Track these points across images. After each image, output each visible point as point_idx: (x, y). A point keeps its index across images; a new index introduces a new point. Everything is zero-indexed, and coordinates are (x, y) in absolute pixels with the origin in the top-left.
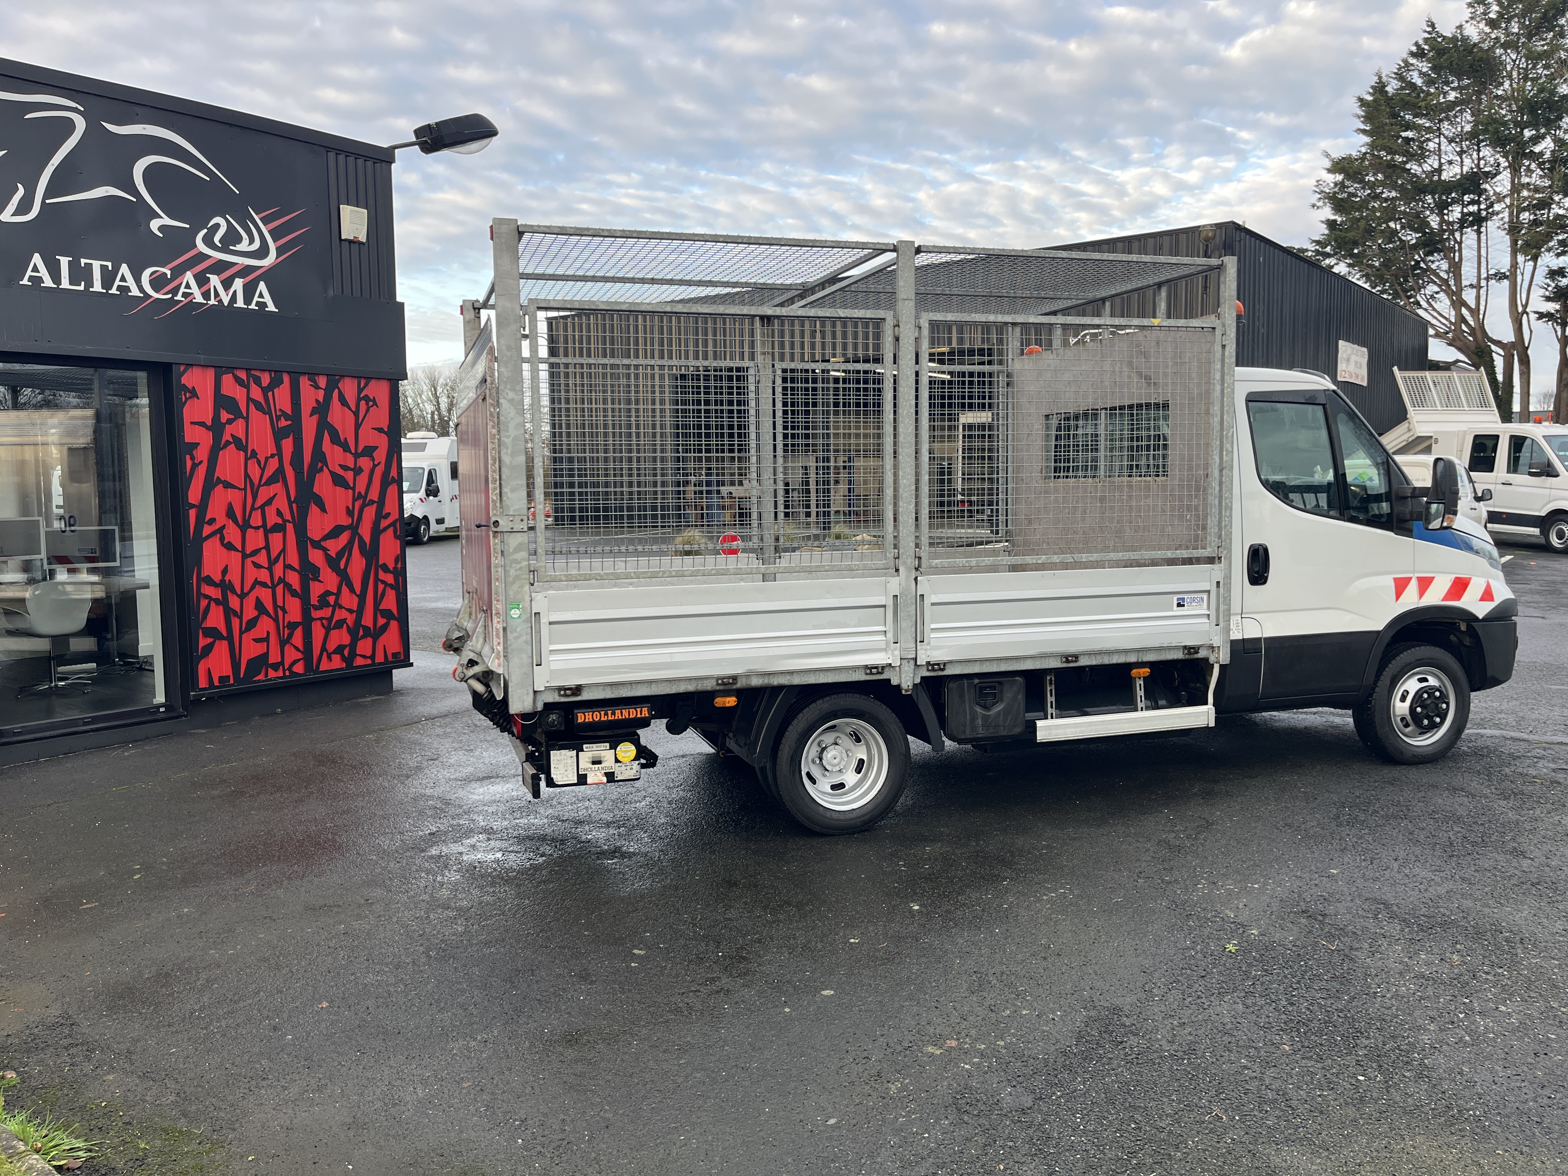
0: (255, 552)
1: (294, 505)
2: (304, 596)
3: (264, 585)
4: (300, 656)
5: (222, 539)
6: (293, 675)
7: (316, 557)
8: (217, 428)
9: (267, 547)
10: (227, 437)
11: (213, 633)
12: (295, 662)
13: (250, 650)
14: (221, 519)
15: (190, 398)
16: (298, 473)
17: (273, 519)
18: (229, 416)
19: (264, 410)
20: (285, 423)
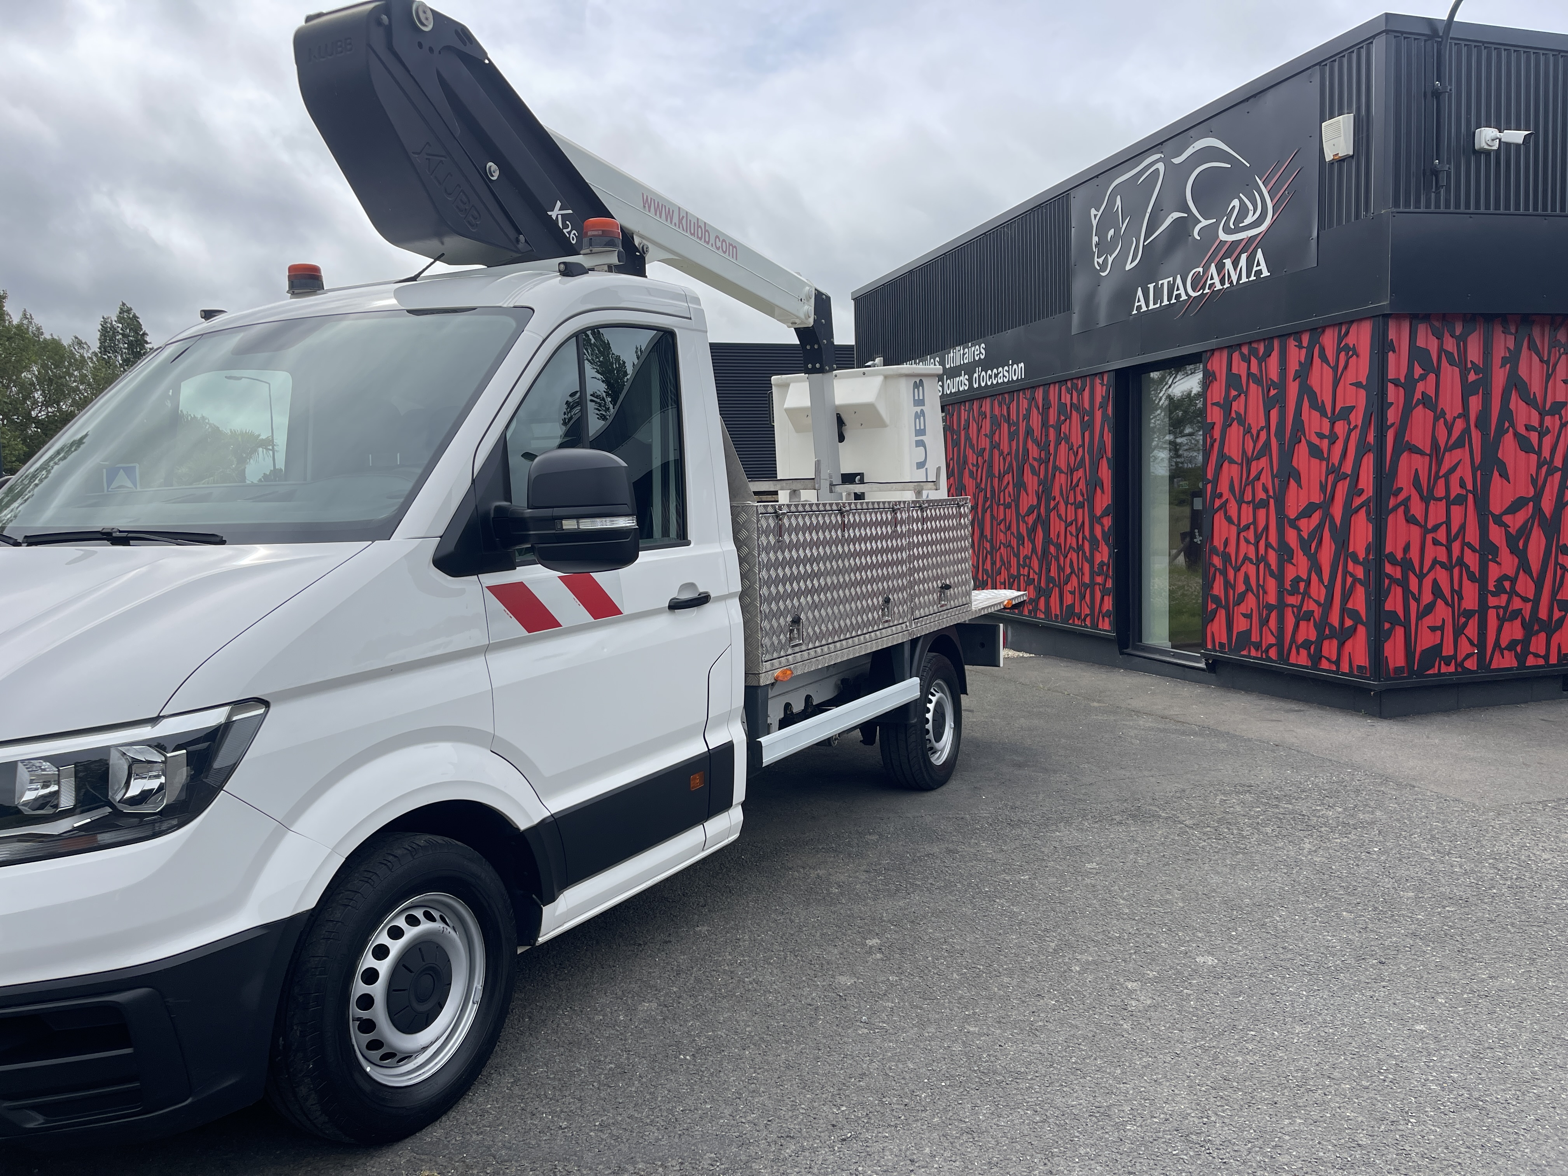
0: (1247, 528)
1: (1276, 479)
2: (1280, 577)
3: (1251, 560)
4: (1274, 641)
5: (1226, 513)
6: (1269, 659)
7: (1291, 537)
8: (1226, 406)
9: (1255, 522)
10: (1233, 415)
11: (1216, 600)
12: (1271, 646)
13: (1241, 625)
14: (1227, 494)
15: (1211, 382)
16: (1281, 445)
17: (1262, 495)
18: (1234, 393)
19: (1258, 381)
20: (1273, 392)
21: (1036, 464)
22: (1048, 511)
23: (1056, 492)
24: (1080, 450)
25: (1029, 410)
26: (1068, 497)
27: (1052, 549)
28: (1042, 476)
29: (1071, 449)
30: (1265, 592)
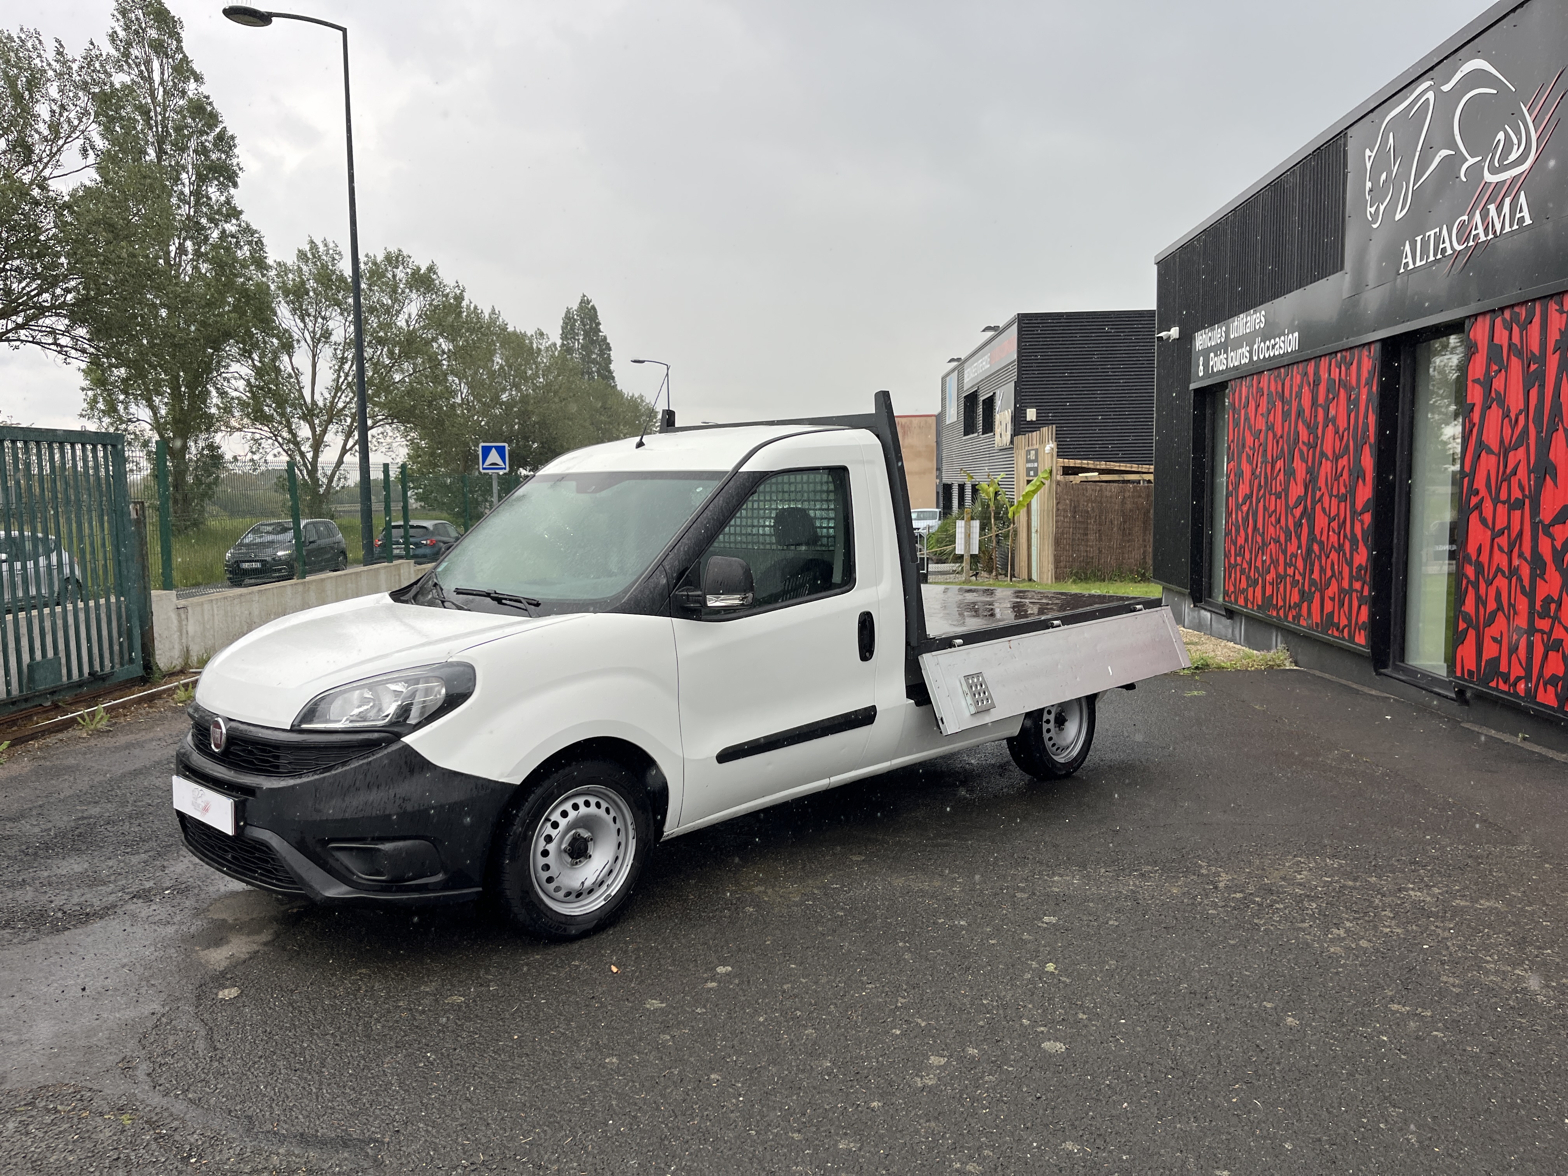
0: (1502, 533)
1: (1532, 475)
2: (1531, 595)
3: (1503, 573)
4: (1522, 673)
5: (1481, 513)
6: (1516, 695)
7: (1545, 547)
8: (1487, 384)
9: (1508, 527)
10: (1493, 394)
11: (1467, 619)
12: (1519, 679)
13: (1490, 651)
14: (1483, 492)
15: (1474, 353)
16: (1539, 433)
17: (1517, 494)
18: (1495, 368)
19: (1519, 354)
20: (1533, 367)
21: (1305, 449)
22: (1314, 503)
23: (1321, 482)
24: (1346, 434)
25: (1301, 387)
26: (1332, 489)
27: (1316, 547)
28: (1310, 464)
29: (1337, 432)
30: (1515, 613)
